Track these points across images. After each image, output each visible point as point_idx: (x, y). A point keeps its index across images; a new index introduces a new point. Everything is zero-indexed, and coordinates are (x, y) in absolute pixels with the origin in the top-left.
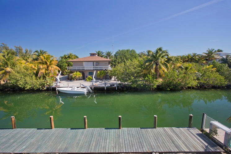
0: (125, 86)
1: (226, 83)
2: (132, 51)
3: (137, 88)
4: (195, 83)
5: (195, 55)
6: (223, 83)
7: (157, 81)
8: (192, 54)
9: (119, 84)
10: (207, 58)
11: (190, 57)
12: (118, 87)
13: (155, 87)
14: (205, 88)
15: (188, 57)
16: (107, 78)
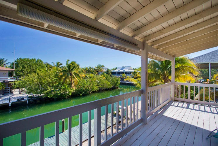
0: (38, 98)
1: (111, 86)
2: (38, 61)
3: (53, 97)
4: (96, 88)
5: (90, 68)
6: (110, 86)
7: (71, 89)
8: (88, 67)
9: (30, 97)
10: (98, 71)
11: (87, 70)
12: (29, 100)
13: (71, 94)
14: (102, 91)
15: (86, 69)
16: (5, 93)
